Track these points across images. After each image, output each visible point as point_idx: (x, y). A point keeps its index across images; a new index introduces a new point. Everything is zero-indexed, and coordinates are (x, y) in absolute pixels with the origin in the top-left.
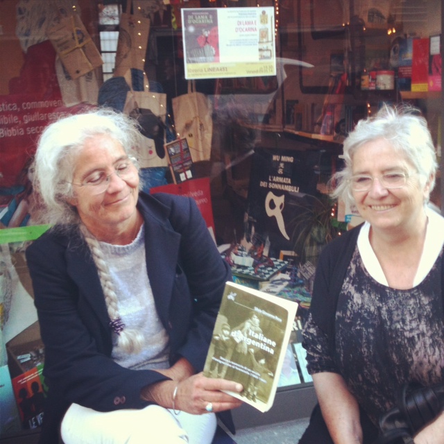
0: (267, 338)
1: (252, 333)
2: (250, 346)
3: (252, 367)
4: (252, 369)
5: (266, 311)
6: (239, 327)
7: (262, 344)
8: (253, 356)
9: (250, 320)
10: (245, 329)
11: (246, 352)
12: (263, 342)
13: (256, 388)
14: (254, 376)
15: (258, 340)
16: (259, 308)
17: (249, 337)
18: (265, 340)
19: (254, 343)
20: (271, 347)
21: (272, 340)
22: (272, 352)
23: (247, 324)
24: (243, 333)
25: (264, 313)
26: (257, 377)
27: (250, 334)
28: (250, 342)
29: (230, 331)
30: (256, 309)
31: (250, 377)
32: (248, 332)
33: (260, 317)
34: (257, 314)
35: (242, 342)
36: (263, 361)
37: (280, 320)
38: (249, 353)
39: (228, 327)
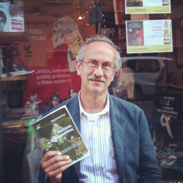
0: (66, 127)
1: (59, 132)
2: (62, 138)
3: (70, 144)
4: (71, 145)
5: (57, 117)
6: (52, 135)
7: (66, 132)
8: (67, 140)
9: (53, 128)
10: (55, 134)
11: (63, 142)
12: (66, 130)
13: (79, 150)
14: (74, 147)
15: (63, 132)
16: (52, 120)
17: (59, 134)
18: (66, 128)
19: (62, 135)
20: (70, 128)
21: (68, 125)
22: (72, 130)
23: (54, 131)
24: (56, 136)
25: (56, 119)
26: (76, 146)
27: (58, 133)
28: (61, 136)
29: (50, 141)
30: (52, 121)
31: (73, 149)
32: (57, 133)
33: (56, 122)
34: (54, 123)
35: (58, 140)
36: (72, 137)
37: (65, 115)
38: (64, 141)
39: (48, 140)
